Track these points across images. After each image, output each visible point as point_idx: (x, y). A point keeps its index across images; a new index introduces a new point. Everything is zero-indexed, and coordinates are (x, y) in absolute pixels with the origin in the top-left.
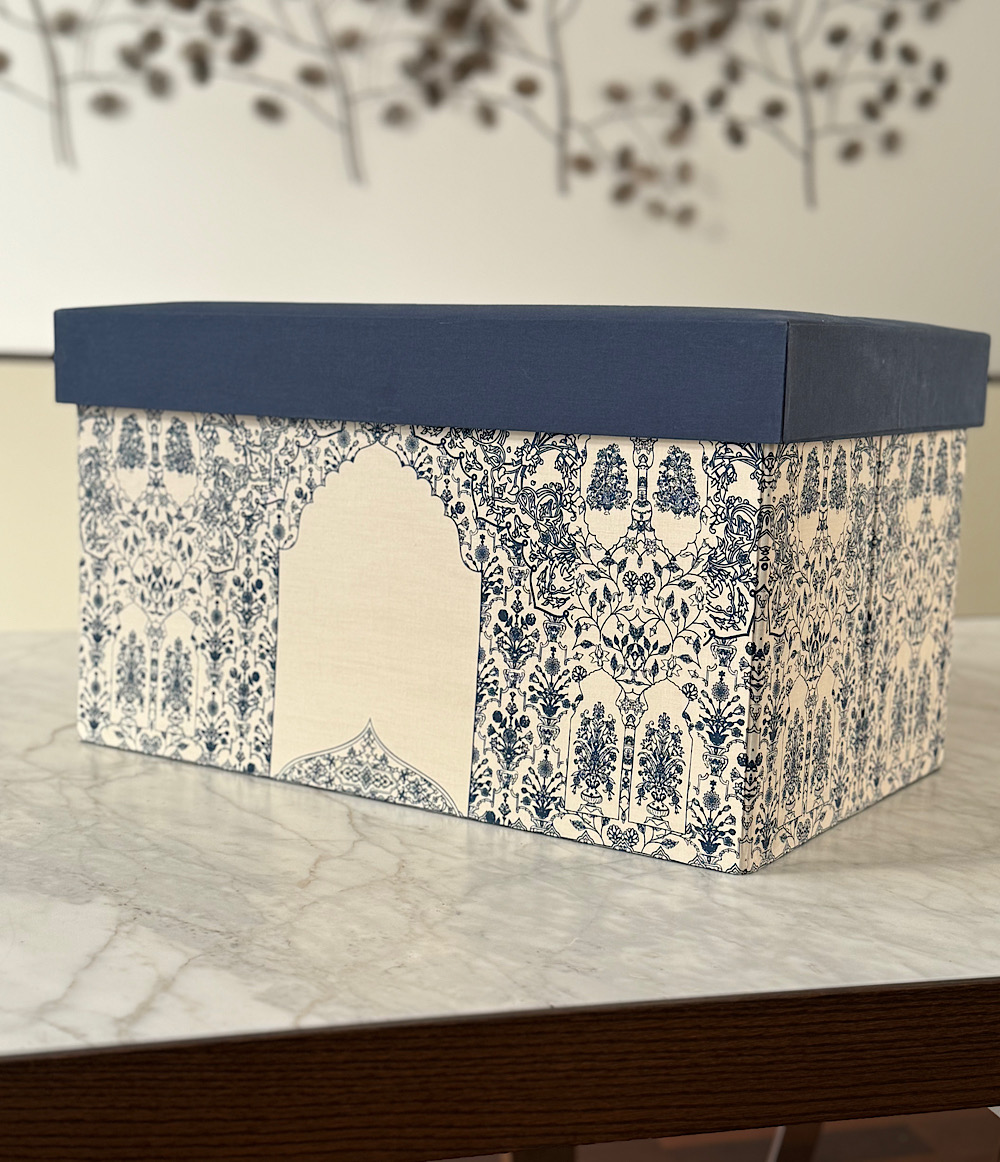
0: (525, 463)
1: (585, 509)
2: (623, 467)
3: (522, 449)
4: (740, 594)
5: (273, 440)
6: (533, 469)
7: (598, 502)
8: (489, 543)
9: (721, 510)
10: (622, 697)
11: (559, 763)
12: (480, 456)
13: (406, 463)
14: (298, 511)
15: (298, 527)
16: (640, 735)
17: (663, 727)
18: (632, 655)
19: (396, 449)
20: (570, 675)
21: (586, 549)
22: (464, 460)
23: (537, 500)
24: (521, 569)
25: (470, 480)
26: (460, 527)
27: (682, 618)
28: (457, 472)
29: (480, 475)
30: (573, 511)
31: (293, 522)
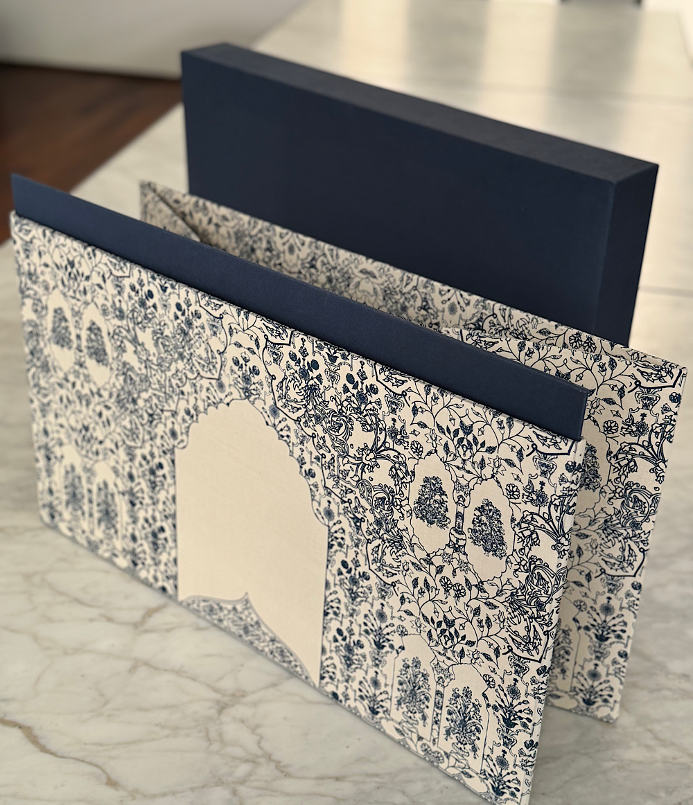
0: (364, 461)
1: (411, 514)
2: (443, 497)
3: (363, 450)
4: (535, 630)
5: (167, 365)
6: (371, 469)
7: (423, 515)
8: (334, 508)
9: (523, 563)
10: (435, 662)
11: (386, 685)
12: (329, 443)
13: (270, 423)
14: (187, 425)
15: (188, 436)
16: (448, 694)
17: (466, 696)
18: (445, 636)
19: (262, 410)
20: (395, 628)
21: (412, 546)
22: (316, 440)
23: (373, 493)
24: (360, 537)
25: (321, 457)
26: (312, 487)
27: (486, 628)
28: (309, 445)
29: (329, 457)
30: (401, 512)
31: (184, 431)
